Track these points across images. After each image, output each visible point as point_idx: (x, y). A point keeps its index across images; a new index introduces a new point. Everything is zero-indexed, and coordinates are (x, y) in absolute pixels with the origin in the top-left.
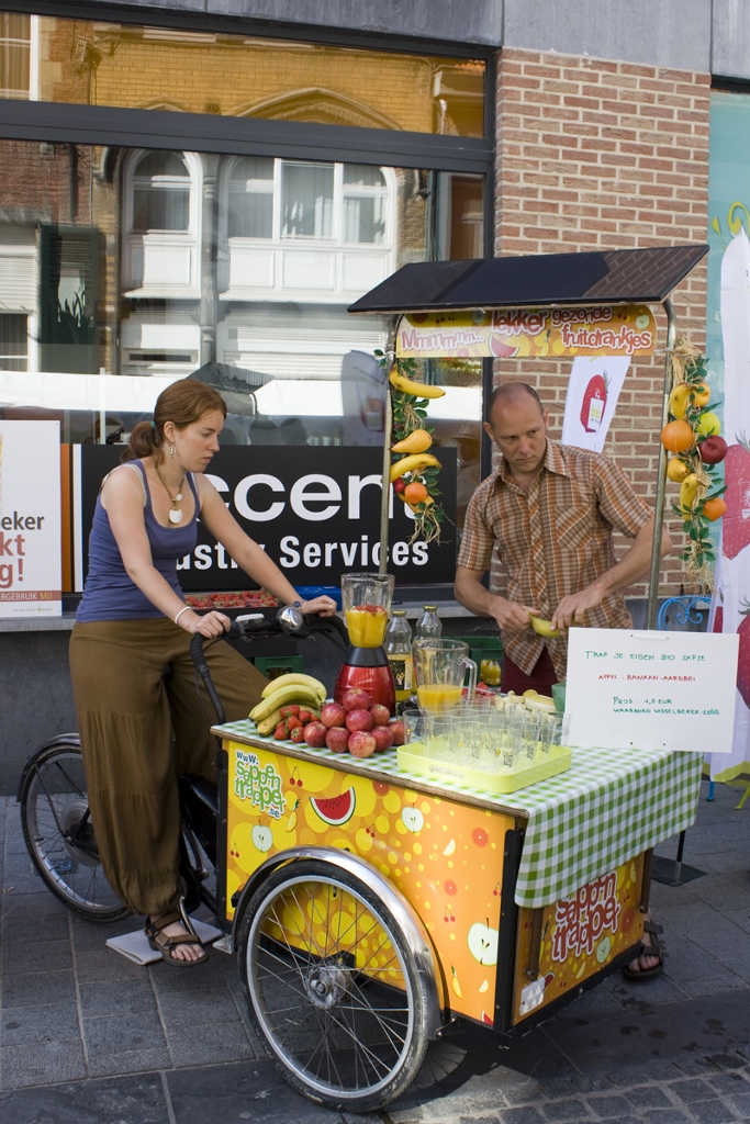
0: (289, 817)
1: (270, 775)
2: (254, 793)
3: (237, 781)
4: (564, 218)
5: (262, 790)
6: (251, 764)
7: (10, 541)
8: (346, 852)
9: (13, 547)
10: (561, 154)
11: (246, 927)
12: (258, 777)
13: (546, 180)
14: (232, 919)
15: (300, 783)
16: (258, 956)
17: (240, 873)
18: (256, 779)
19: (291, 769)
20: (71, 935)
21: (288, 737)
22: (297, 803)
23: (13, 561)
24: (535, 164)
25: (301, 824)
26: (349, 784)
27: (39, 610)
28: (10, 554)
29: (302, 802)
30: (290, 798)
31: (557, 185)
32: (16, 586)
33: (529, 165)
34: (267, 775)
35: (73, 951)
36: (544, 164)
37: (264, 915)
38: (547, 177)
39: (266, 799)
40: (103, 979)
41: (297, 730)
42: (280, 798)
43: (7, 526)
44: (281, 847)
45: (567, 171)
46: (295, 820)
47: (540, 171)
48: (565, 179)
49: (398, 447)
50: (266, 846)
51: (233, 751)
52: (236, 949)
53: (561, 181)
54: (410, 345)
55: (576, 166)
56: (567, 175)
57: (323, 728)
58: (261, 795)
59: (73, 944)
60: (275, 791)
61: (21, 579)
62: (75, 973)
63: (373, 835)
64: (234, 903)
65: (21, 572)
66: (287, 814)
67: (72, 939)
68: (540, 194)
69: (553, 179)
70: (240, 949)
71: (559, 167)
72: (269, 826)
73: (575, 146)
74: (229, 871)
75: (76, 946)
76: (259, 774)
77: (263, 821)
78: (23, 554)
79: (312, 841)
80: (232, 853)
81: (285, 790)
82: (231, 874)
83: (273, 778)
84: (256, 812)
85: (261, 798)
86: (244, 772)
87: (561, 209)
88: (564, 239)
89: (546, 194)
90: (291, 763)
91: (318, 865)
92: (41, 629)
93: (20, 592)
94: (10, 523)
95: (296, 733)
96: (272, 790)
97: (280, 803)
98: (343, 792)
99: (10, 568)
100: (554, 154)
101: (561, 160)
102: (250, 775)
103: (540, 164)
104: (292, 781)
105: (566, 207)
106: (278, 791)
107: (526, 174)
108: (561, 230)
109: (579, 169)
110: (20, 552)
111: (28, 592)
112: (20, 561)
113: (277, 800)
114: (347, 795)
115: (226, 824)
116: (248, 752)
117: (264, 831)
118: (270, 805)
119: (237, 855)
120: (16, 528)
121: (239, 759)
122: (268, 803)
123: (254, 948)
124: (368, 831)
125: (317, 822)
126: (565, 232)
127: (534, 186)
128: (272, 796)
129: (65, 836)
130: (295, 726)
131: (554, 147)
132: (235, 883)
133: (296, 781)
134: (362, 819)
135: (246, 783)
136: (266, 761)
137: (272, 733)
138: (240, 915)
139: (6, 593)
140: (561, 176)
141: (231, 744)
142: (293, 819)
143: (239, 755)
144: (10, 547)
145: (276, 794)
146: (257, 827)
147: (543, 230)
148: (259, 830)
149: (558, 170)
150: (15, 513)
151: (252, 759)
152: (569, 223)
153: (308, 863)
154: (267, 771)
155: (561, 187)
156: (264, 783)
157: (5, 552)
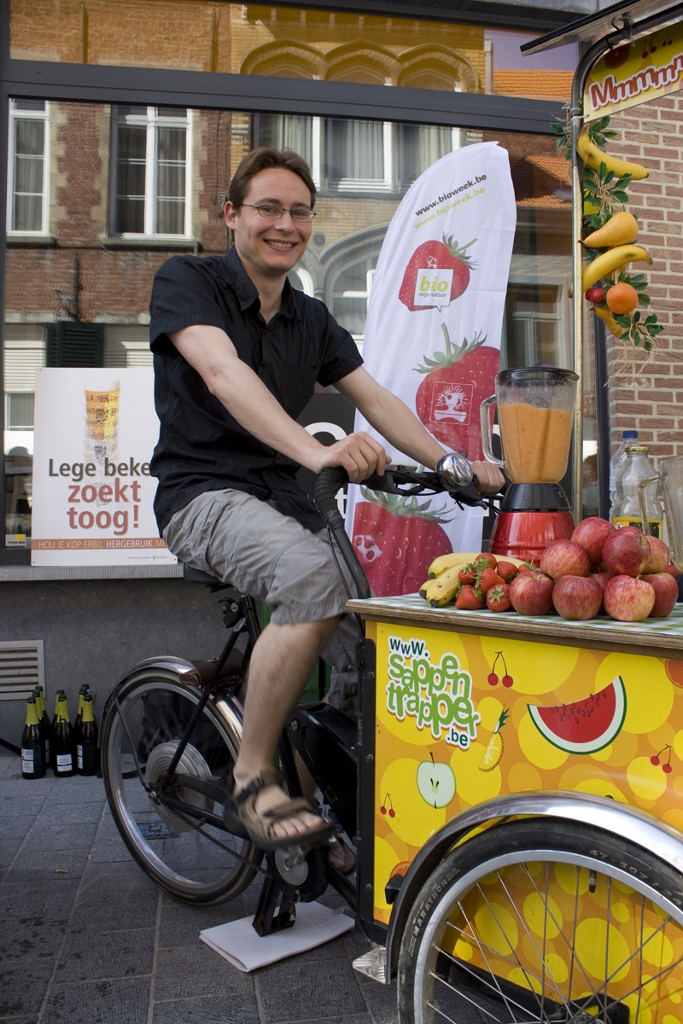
0: (486, 744)
1: (451, 672)
2: (420, 707)
3: (391, 689)
4: (666, 174)
5: (435, 699)
6: (417, 657)
7: (125, 487)
8: (608, 802)
9: (129, 493)
10: (659, 114)
11: (413, 940)
12: (429, 679)
13: (646, 138)
14: (387, 921)
15: (508, 681)
16: (437, 993)
17: (397, 844)
18: (423, 682)
19: (490, 658)
20: (158, 920)
21: (483, 605)
22: (503, 717)
23: (129, 507)
24: (636, 123)
25: (511, 755)
26: (609, 671)
27: (154, 557)
28: (126, 500)
29: (513, 714)
30: (488, 711)
31: (657, 143)
32: (132, 533)
33: (630, 124)
34: (444, 673)
35: (157, 948)
36: (644, 123)
37: (444, 919)
38: (647, 136)
39: (443, 714)
40: (190, 994)
41: (499, 589)
42: (468, 711)
43: (123, 472)
44: (473, 798)
45: (666, 131)
46: (498, 749)
47: (640, 130)
48: (665, 137)
49: (593, 238)
50: (444, 796)
51: (384, 638)
52: (393, 974)
53: (661, 140)
54: (603, 100)
55: (674, 126)
56: (666, 134)
57: (545, 579)
58: (433, 708)
59: (157, 935)
60: (459, 700)
61: (136, 526)
62: (153, 981)
63: (667, 769)
64: (391, 896)
65: (136, 519)
66: (484, 739)
67: (157, 926)
68: (642, 151)
69: (654, 138)
70: (401, 978)
71: (658, 126)
72: (448, 764)
73: (673, 107)
74: (378, 841)
75: (162, 937)
76: (430, 672)
77: (437, 754)
78: (139, 500)
79: (535, 785)
80: (383, 810)
81: (478, 696)
82: (381, 847)
83: (456, 677)
84: (426, 739)
85: (434, 715)
86: (403, 671)
87: (662, 166)
88: (668, 194)
89: (648, 151)
90: (489, 646)
91: (557, 829)
92: (155, 576)
93: (135, 539)
94: (126, 469)
95: (496, 595)
96: (453, 698)
97: (470, 720)
98: (599, 688)
99: (125, 514)
100: (653, 114)
101: (659, 120)
102: (414, 676)
103: (640, 123)
104: (493, 679)
105: (667, 164)
106: (464, 700)
107: (627, 133)
108: (664, 185)
109: (678, 128)
110: (136, 498)
111: (143, 539)
112: (136, 508)
113: (463, 716)
114: (608, 693)
115: (373, 763)
116: (408, 636)
117: (440, 771)
118: (451, 726)
119: (392, 813)
120: (132, 474)
121: (394, 652)
122: (447, 721)
123: (426, 979)
124: (655, 761)
125: (544, 749)
126: (668, 188)
127: (635, 143)
128: (454, 709)
129: (148, 790)
130: (493, 585)
131: (652, 108)
132: (388, 861)
133: (500, 678)
134: (642, 739)
135: (406, 691)
136: (442, 649)
137: (452, 601)
138: (401, 917)
139: (121, 540)
140: (661, 135)
141: (381, 627)
142: (494, 747)
143: (395, 645)
144: (125, 493)
145: (462, 705)
146: (428, 766)
147: (647, 185)
148: (429, 770)
149: (658, 129)
150: (132, 459)
151: (418, 649)
152: (672, 179)
153: (536, 826)
154: (445, 666)
155: (661, 146)
156: (439, 688)
157: (121, 499)
